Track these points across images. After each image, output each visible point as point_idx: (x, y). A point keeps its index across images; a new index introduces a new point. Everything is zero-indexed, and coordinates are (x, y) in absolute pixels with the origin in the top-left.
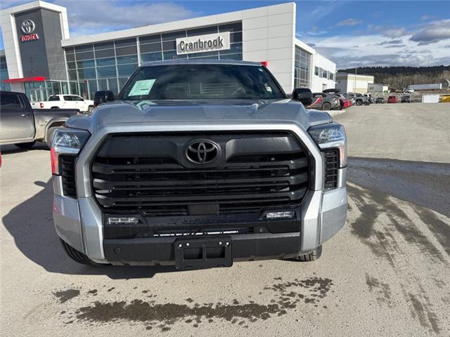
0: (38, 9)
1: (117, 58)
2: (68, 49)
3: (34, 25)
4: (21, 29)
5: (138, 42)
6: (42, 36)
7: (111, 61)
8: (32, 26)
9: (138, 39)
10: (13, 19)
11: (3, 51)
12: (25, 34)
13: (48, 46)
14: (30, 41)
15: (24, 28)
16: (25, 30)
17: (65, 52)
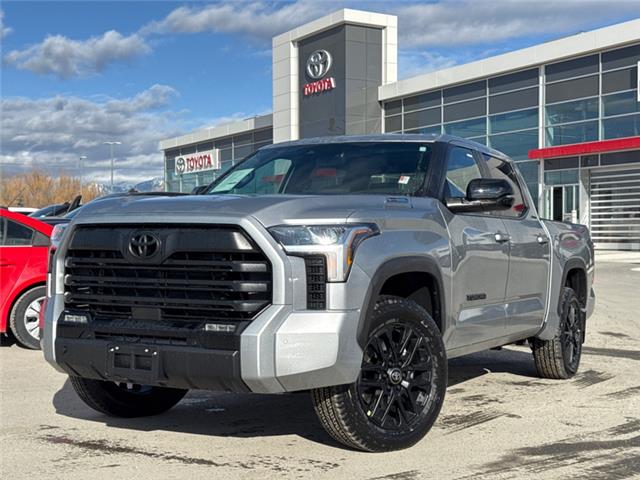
0: (340, 28)
1: (492, 119)
2: (391, 105)
3: (329, 59)
4: (306, 71)
5: (542, 79)
6: (341, 81)
7: (478, 127)
8: (325, 63)
9: (542, 70)
10: (294, 51)
11: (271, 116)
12: (311, 80)
13: (351, 101)
14: (319, 92)
15: (312, 67)
16: (314, 71)
17: (383, 111)
